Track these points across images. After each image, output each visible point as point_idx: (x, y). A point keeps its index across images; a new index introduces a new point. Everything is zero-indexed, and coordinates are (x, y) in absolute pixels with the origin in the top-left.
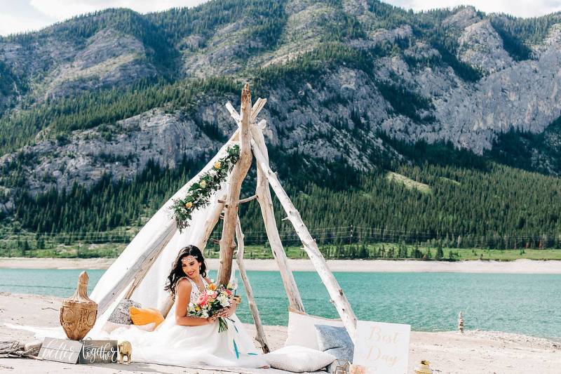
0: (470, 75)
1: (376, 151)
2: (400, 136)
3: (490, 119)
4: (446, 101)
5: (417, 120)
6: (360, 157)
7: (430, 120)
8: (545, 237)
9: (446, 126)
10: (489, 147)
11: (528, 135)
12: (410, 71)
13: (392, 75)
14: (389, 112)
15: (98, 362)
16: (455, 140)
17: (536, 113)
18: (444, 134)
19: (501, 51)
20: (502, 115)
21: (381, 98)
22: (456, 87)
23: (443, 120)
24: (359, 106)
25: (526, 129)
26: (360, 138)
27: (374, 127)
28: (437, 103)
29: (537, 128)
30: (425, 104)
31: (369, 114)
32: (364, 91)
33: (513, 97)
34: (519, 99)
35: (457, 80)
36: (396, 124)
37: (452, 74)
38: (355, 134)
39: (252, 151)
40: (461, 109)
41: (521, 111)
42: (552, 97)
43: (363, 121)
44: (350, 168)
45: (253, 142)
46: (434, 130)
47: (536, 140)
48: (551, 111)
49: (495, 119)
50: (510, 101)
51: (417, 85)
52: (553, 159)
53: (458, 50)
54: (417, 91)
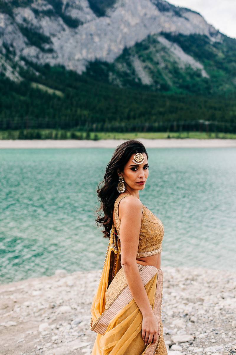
0: (73, 24)
1: (20, 67)
2: (35, 60)
3: (84, 52)
4: (59, 39)
5: (43, 50)
6: (13, 73)
7: (51, 51)
9: (60, 55)
10: (84, 69)
11: (106, 64)
12: (36, 18)
13: (25, 20)
14: (27, 44)
16: (66, 64)
17: (109, 51)
18: (60, 61)
19: (89, 10)
20: (91, 50)
21: (20, 35)
22: (64, 30)
23: (59, 51)
24: (8, 39)
25: (104, 60)
26: (10, 60)
27: (18, 53)
28: (54, 40)
29: (110, 59)
30: (47, 40)
31: (14, 44)
32: (10, 28)
33: (97, 39)
34: (100, 41)
35: (65, 26)
36: (31, 51)
37: (61, 22)
38: (7, 57)
40: (68, 45)
41: (101, 49)
42: (118, 40)
43: (11, 49)
44: (8, 79)
46: (53, 58)
47: (110, 67)
48: (117, 49)
49: (88, 52)
50: (94, 42)
51: (41, 27)
52: (122, 79)
53: (63, 7)
54: (41, 31)
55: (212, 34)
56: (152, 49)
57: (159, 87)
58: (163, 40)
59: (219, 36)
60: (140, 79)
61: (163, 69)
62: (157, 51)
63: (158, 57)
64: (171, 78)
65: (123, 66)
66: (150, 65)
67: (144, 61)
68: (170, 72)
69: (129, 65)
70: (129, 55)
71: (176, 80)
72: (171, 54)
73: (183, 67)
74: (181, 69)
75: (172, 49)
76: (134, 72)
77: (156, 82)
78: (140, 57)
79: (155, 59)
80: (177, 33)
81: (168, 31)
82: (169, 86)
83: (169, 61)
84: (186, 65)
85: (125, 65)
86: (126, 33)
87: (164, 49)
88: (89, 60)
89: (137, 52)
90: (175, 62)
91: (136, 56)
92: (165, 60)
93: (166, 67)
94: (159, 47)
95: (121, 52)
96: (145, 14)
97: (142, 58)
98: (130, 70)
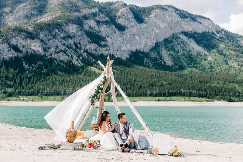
0: (121, 28)
1: (84, 57)
2: (93, 52)
3: (128, 46)
4: (112, 38)
5: (100, 45)
6: (77, 60)
7: (105, 46)
8: (149, 92)
9: (111, 48)
10: (128, 57)
11: (143, 53)
12: (98, 26)
13: (90, 27)
14: (89, 42)
15: (78, 149)
16: (115, 54)
17: (146, 44)
18: (111, 52)
19: (133, 20)
20: (133, 44)
21: (86, 37)
22: (115, 33)
23: (110, 46)
24: (77, 40)
25: (142, 50)
26: (77, 52)
27: (83, 48)
28: (108, 39)
29: (146, 50)
30: (104, 39)
31: (81, 43)
32: (79, 33)
33: (137, 38)
34: (140, 38)
35: (116, 30)
36: (92, 47)
37: (114, 28)
38: (75, 51)
39: (110, 78)
40: (118, 42)
41: (140, 43)
42: (152, 38)
43: (79, 45)
44: (73, 65)
45: (110, 75)
46: (107, 50)
47: (146, 55)
48: (151, 43)
49: (131, 46)
51: (100, 31)
52: (152, 62)
53: (117, 18)
54: (100, 34)
55: (218, 32)
56: (175, 43)
57: (177, 67)
58: (183, 37)
59: (223, 33)
60: (165, 62)
61: (181, 55)
62: (178, 44)
63: (178, 48)
64: (186, 61)
65: (154, 54)
66: (173, 53)
67: (169, 51)
68: (186, 57)
69: (159, 53)
70: (159, 46)
71: (190, 62)
72: (188, 46)
73: (195, 54)
75: (189, 43)
76: (161, 58)
77: (176, 64)
78: (166, 48)
79: (176, 49)
80: (193, 32)
81: (187, 31)
82: (184, 66)
83: (186, 50)
84: (197, 53)
85: (156, 53)
86: (157, 33)
87: (183, 42)
88: (132, 51)
89: (165, 45)
90: (190, 51)
91: (164, 47)
92: (183, 50)
93: (184, 54)
94: (179, 41)
95: (154, 45)
96: (171, 21)
98: (159, 56)
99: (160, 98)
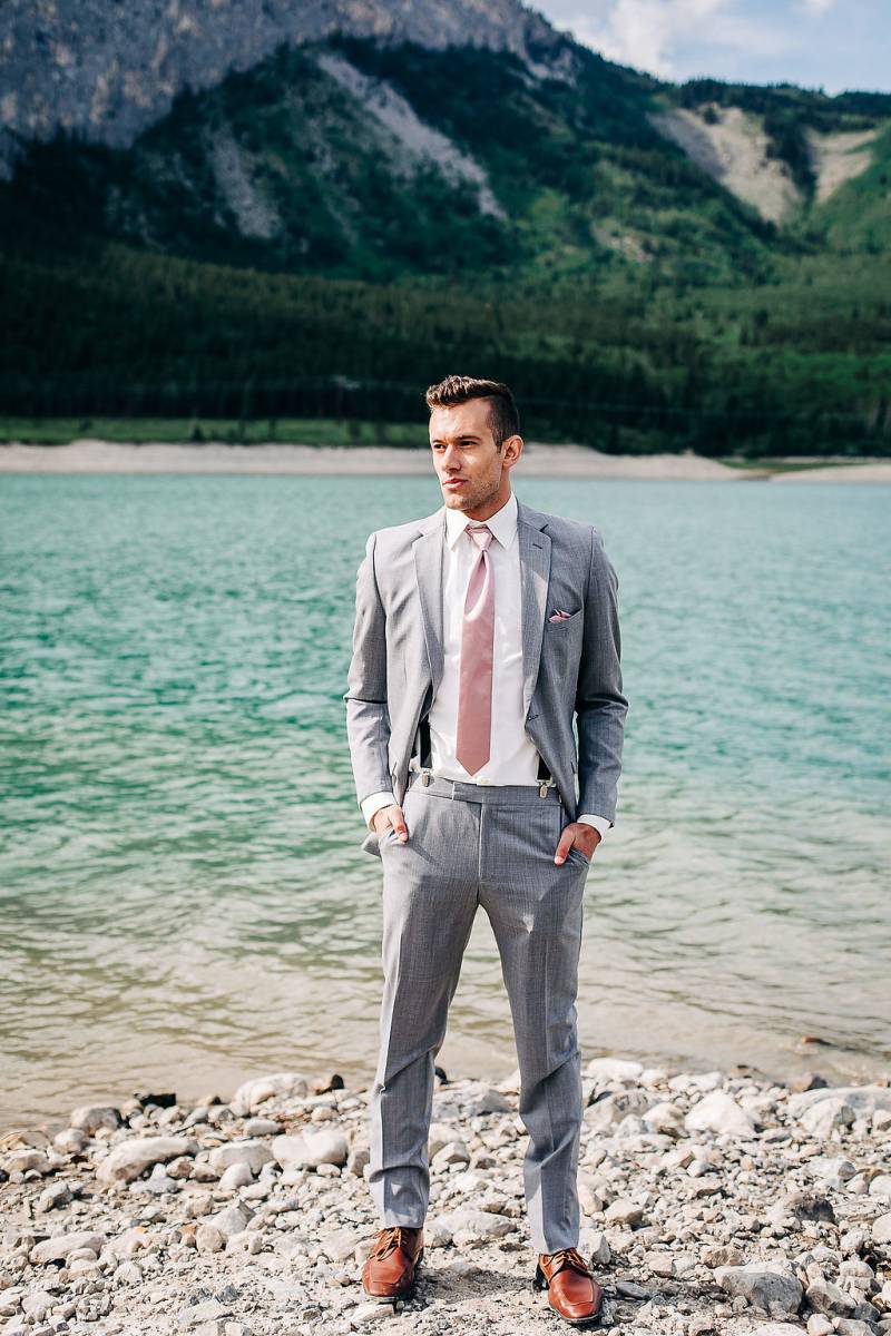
3: (9, 105)
8: (139, 389)
10: (6, 174)
11: (99, 152)
17: (117, 102)
20: (38, 98)
25: (94, 137)
29: (120, 136)
33: (64, 57)
34: (79, 63)
41: (83, 92)
42: (155, 64)
47: (117, 165)
48: (150, 95)
49: (23, 107)
50: (56, 66)
52: (156, 212)
55: (537, 51)
56: (292, 101)
57: (304, 247)
58: (336, 68)
59: (567, 58)
60: (231, 217)
61: (327, 177)
62: (310, 110)
63: (312, 132)
64: (356, 216)
65: (169, 164)
66: (279, 165)
67: (254, 147)
68: (354, 192)
69: (197, 160)
70: (199, 119)
71: (376, 222)
72: (368, 123)
73: (410, 174)
74: (401, 180)
75: (372, 105)
76: (210, 187)
77: (297, 231)
78: (237, 132)
79: (301, 142)
80: (398, 41)
81: (361, 32)
82: (346, 244)
83: (356, 151)
84: (419, 168)
85: (177, 157)
86: (186, 35)
87: (339, 101)
88: (31, 136)
89: (230, 113)
90: (379, 155)
91: (226, 126)
92: (339, 146)
93: (341, 174)
94: (318, 93)
95: (166, 107)
97: (245, 135)
98: (196, 178)
99: (207, 427)
